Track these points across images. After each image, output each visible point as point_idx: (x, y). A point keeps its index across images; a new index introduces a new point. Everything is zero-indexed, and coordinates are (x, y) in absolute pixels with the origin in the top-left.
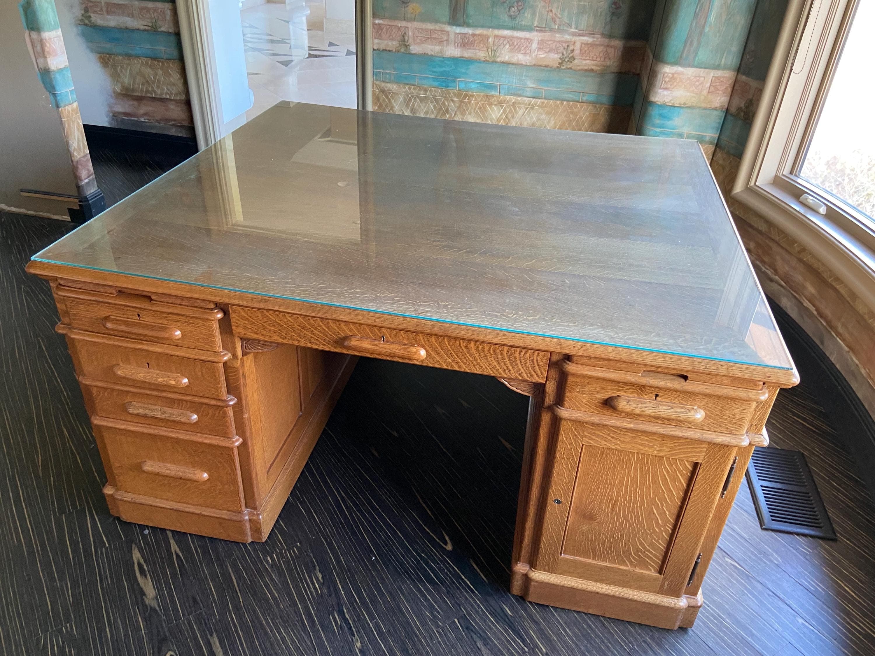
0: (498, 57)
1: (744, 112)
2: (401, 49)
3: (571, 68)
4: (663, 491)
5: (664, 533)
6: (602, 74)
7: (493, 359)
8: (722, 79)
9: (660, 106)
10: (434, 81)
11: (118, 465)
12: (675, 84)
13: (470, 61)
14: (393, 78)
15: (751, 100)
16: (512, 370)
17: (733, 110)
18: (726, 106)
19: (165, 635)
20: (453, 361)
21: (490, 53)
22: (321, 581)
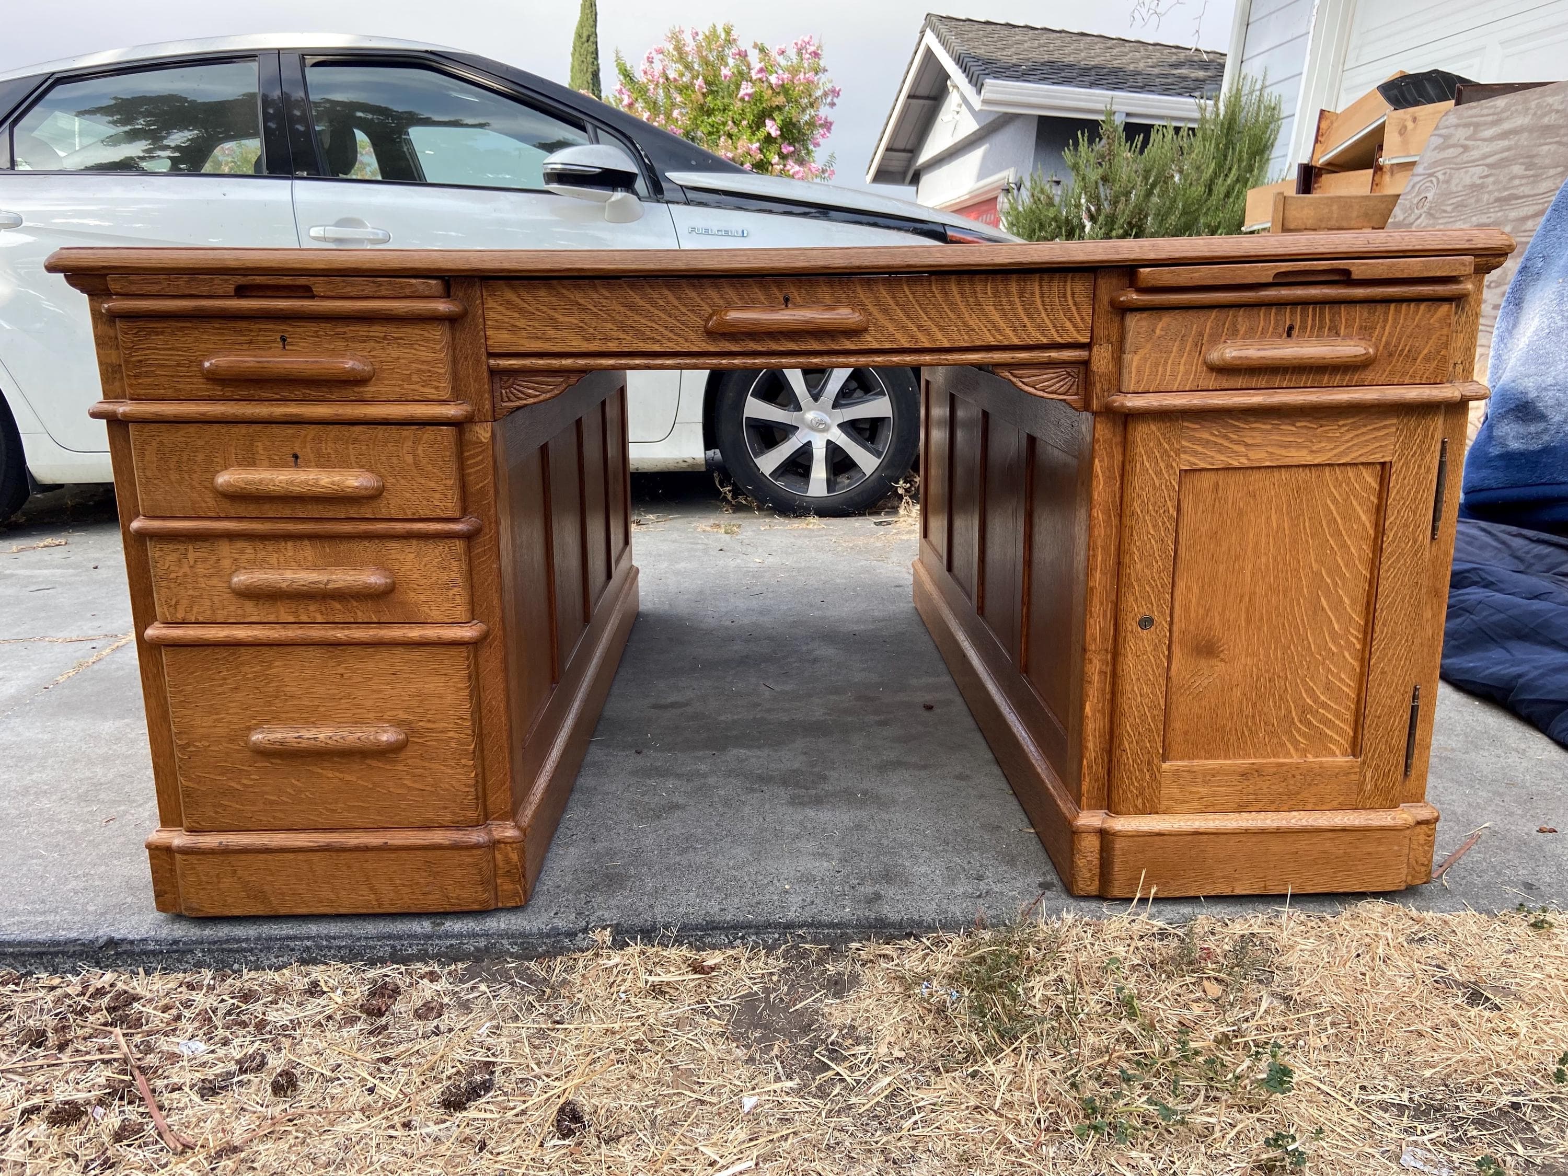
4: (1332, 549)
5: (1347, 654)
7: (992, 308)
16: (1028, 324)
20: (919, 327)
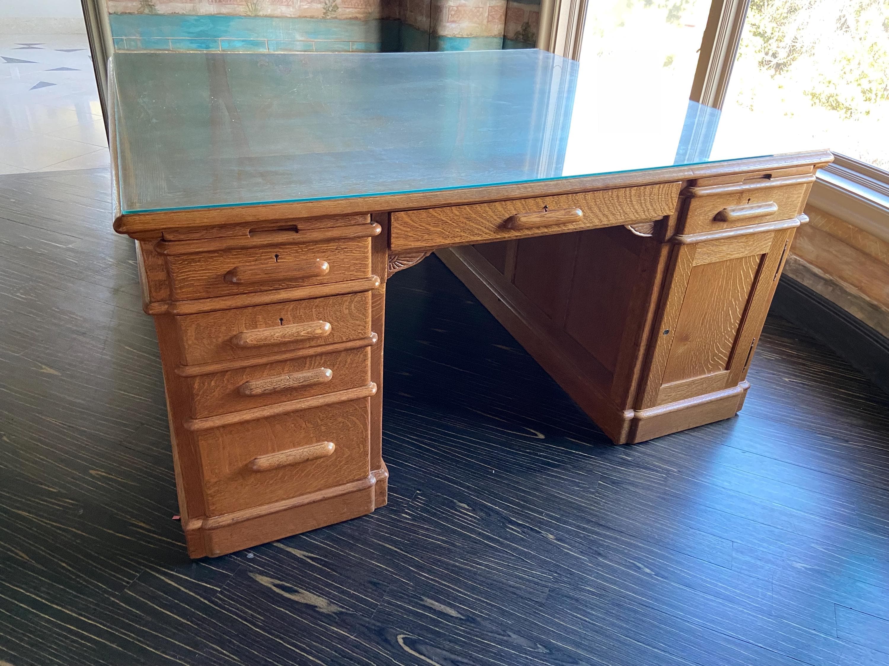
0: (260, 11)
1: (523, 35)
2: (144, 10)
3: (336, 18)
4: (738, 290)
5: (733, 331)
6: (366, 22)
7: (637, 203)
8: (496, 8)
9: (451, 39)
10: (192, 43)
11: (214, 480)
12: (461, 16)
13: (228, 18)
14: (139, 44)
15: (528, 23)
16: (650, 209)
17: (511, 35)
18: (503, 33)
19: (378, 626)
21: (250, 7)
22: (470, 508)
